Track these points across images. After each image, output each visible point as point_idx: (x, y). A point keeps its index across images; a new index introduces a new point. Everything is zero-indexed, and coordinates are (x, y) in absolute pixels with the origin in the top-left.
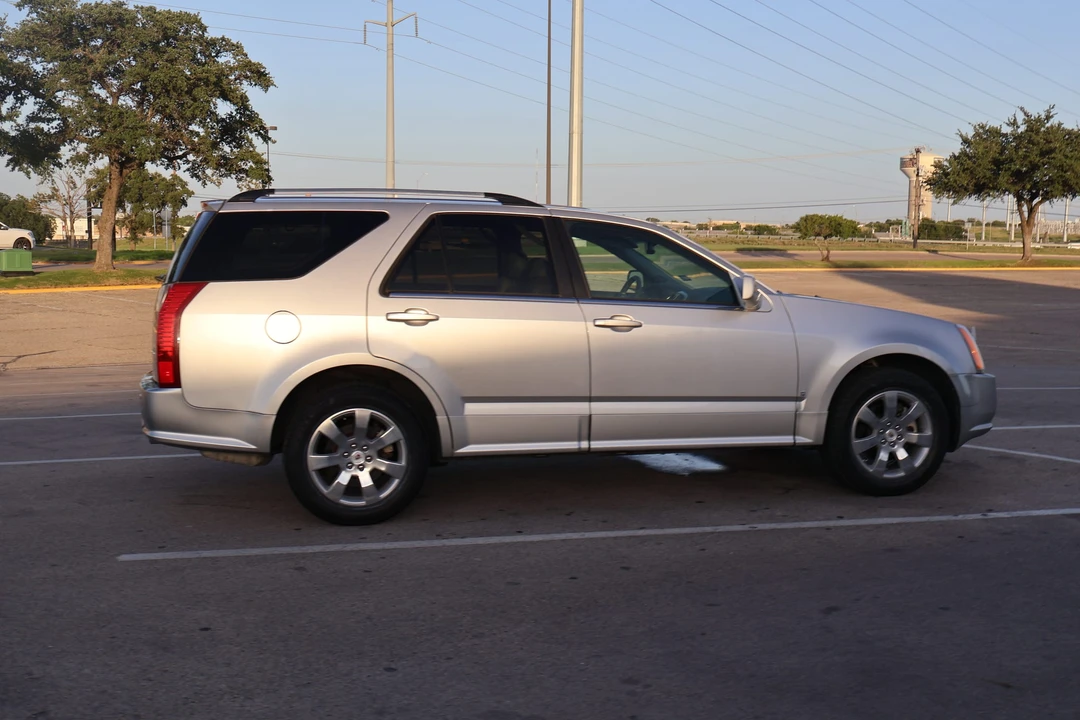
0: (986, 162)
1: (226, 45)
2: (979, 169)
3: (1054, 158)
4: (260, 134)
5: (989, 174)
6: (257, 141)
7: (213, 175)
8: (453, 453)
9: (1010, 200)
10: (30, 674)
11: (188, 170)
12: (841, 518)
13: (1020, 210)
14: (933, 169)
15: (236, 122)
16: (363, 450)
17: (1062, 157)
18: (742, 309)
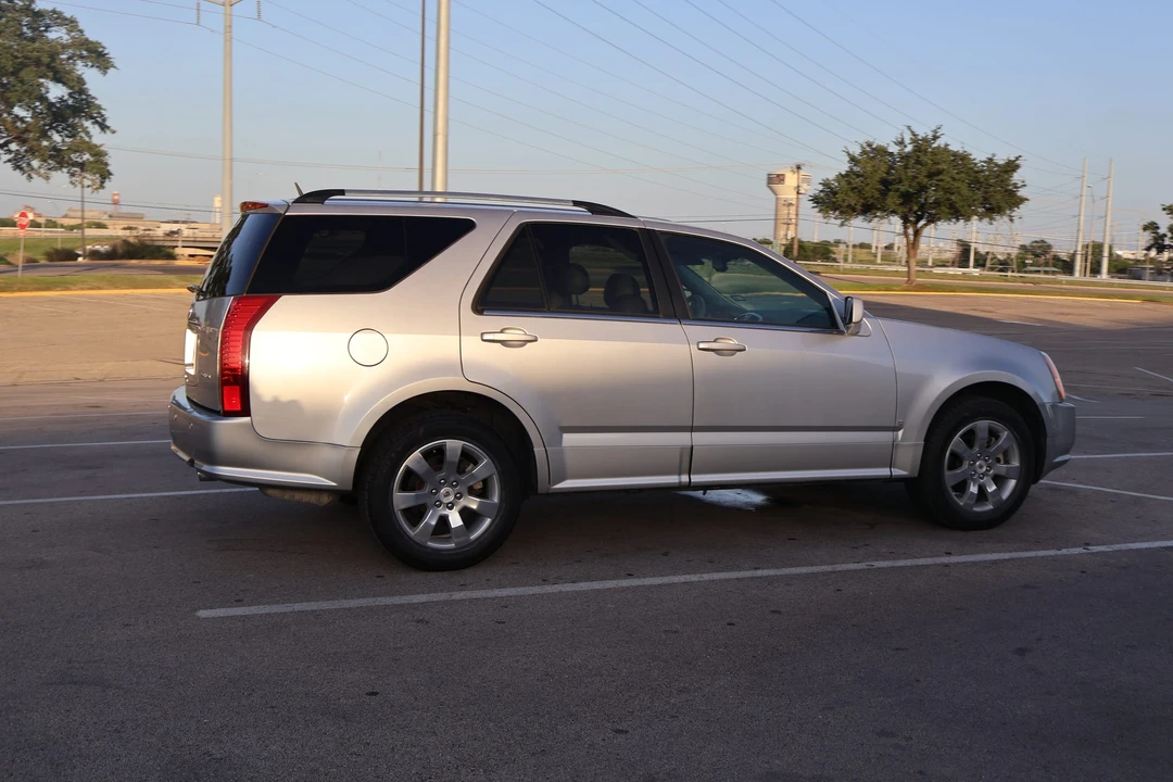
0: (874, 182)
1: (59, 18)
2: (867, 188)
3: (942, 180)
4: (97, 122)
5: (877, 195)
6: (94, 130)
7: (40, 168)
8: (548, 489)
9: (896, 222)
10: (207, 753)
11: (9, 161)
12: (949, 554)
13: (906, 234)
15: (68, 106)
17: (949, 179)
18: (842, 333)
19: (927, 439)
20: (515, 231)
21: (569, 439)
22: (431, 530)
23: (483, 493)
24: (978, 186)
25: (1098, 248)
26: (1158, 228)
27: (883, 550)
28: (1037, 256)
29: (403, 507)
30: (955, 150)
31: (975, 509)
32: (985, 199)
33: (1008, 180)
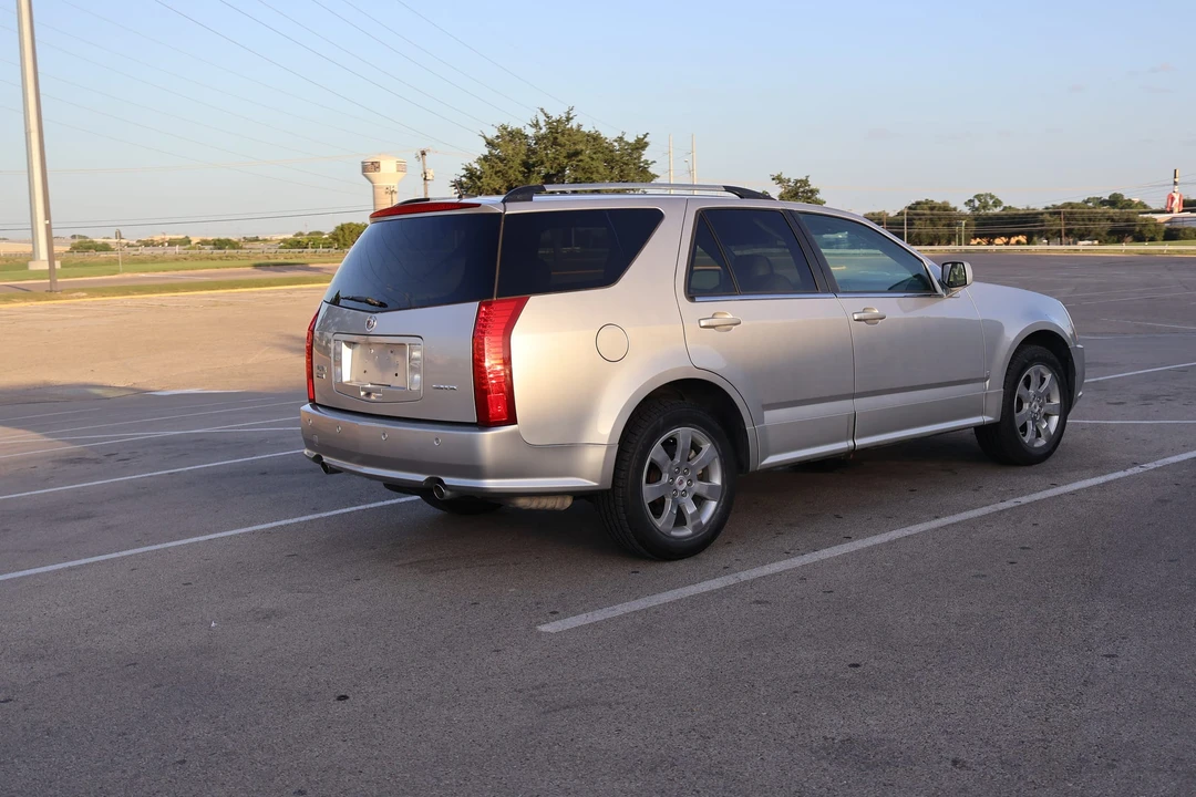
0: (516, 164)
2: (510, 172)
8: (757, 466)
16: (686, 474)
17: (588, 159)
18: (941, 296)
19: (1005, 387)
20: (696, 219)
21: (770, 416)
22: (672, 520)
23: (704, 476)
24: (613, 164)
29: (650, 501)
30: (587, 131)
31: (1036, 445)
33: (639, 158)
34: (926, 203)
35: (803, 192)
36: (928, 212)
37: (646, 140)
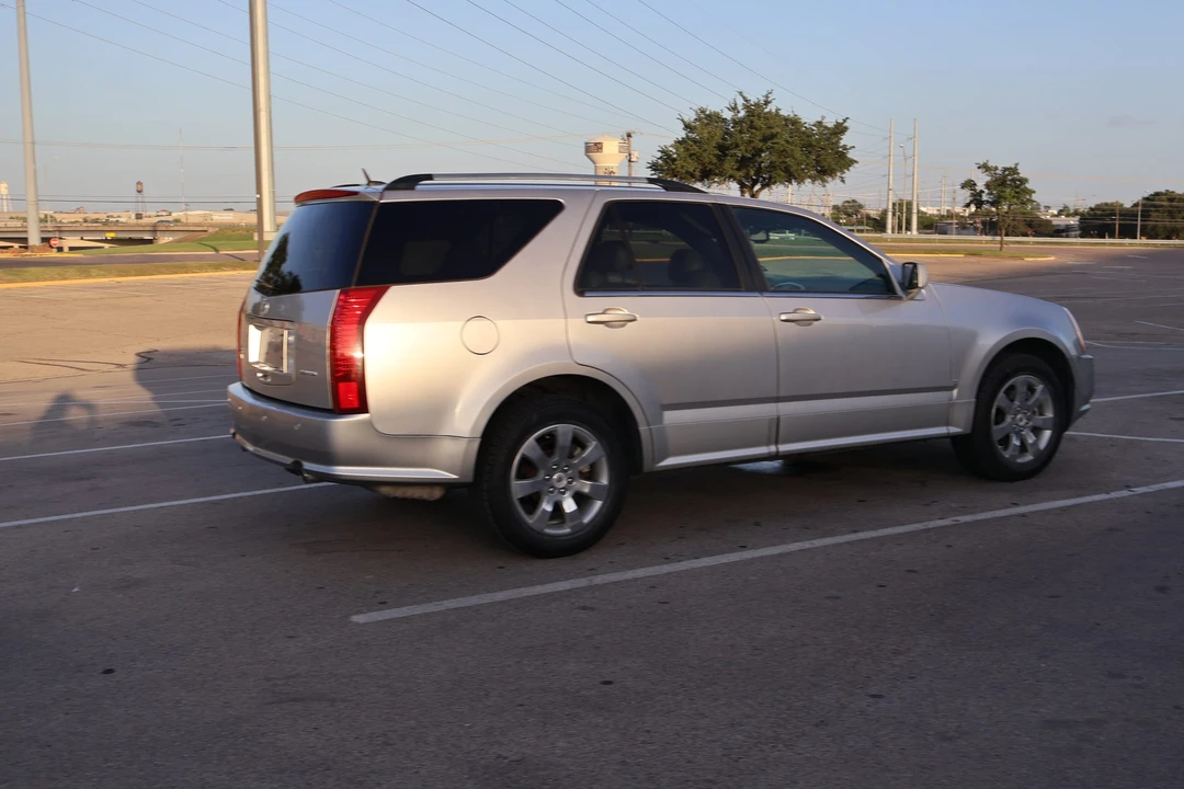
0: (711, 147)
2: (705, 155)
3: (776, 143)
8: (654, 467)
9: (734, 185)
12: (1016, 504)
14: (659, 155)
16: (566, 471)
17: (783, 142)
18: (900, 298)
19: (977, 397)
20: (602, 212)
21: (670, 417)
22: (548, 517)
23: (591, 475)
24: (810, 149)
25: (909, 204)
26: (975, 184)
27: (954, 505)
28: (849, 215)
29: (520, 496)
30: (786, 115)
31: (1019, 461)
32: (818, 162)
33: (838, 142)
34: (1165, 194)
35: (1012, 180)
36: (1165, 203)
37: (845, 124)
